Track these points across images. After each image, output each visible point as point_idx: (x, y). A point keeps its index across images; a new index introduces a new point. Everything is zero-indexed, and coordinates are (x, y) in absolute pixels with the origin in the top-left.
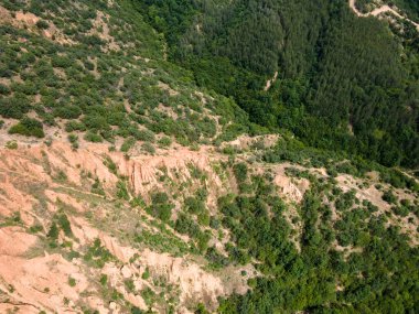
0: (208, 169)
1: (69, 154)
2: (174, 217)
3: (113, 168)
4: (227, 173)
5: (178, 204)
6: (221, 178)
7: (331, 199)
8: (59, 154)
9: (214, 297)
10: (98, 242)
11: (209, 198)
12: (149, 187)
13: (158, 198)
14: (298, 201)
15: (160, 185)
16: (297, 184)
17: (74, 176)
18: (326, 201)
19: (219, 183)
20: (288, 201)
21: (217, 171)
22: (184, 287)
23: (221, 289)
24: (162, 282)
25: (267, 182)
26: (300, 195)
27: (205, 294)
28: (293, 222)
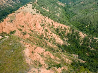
0: (67, 28)
1: (47, 20)
2: (59, 33)
3: (52, 23)
4: (71, 30)
5: (60, 31)
6: (69, 31)
7: (91, 39)
8: (46, 19)
9: (61, 44)
10: (47, 29)
11: (66, 33)
12: (57, 27)
13: (58, 29)
14: (83, 38)
15: (58, 28)
16: (84, 35)
17: (47, 22)
18: (89, 39)
19: (68, 31)
20: (81, 37)
21: (69, 29)
22: (57, 41)
23: (63, 43)
24: (54, 39)
25: (78, 33)
26: (84, 37)
27: (60, 43)
28: (81, 41)
